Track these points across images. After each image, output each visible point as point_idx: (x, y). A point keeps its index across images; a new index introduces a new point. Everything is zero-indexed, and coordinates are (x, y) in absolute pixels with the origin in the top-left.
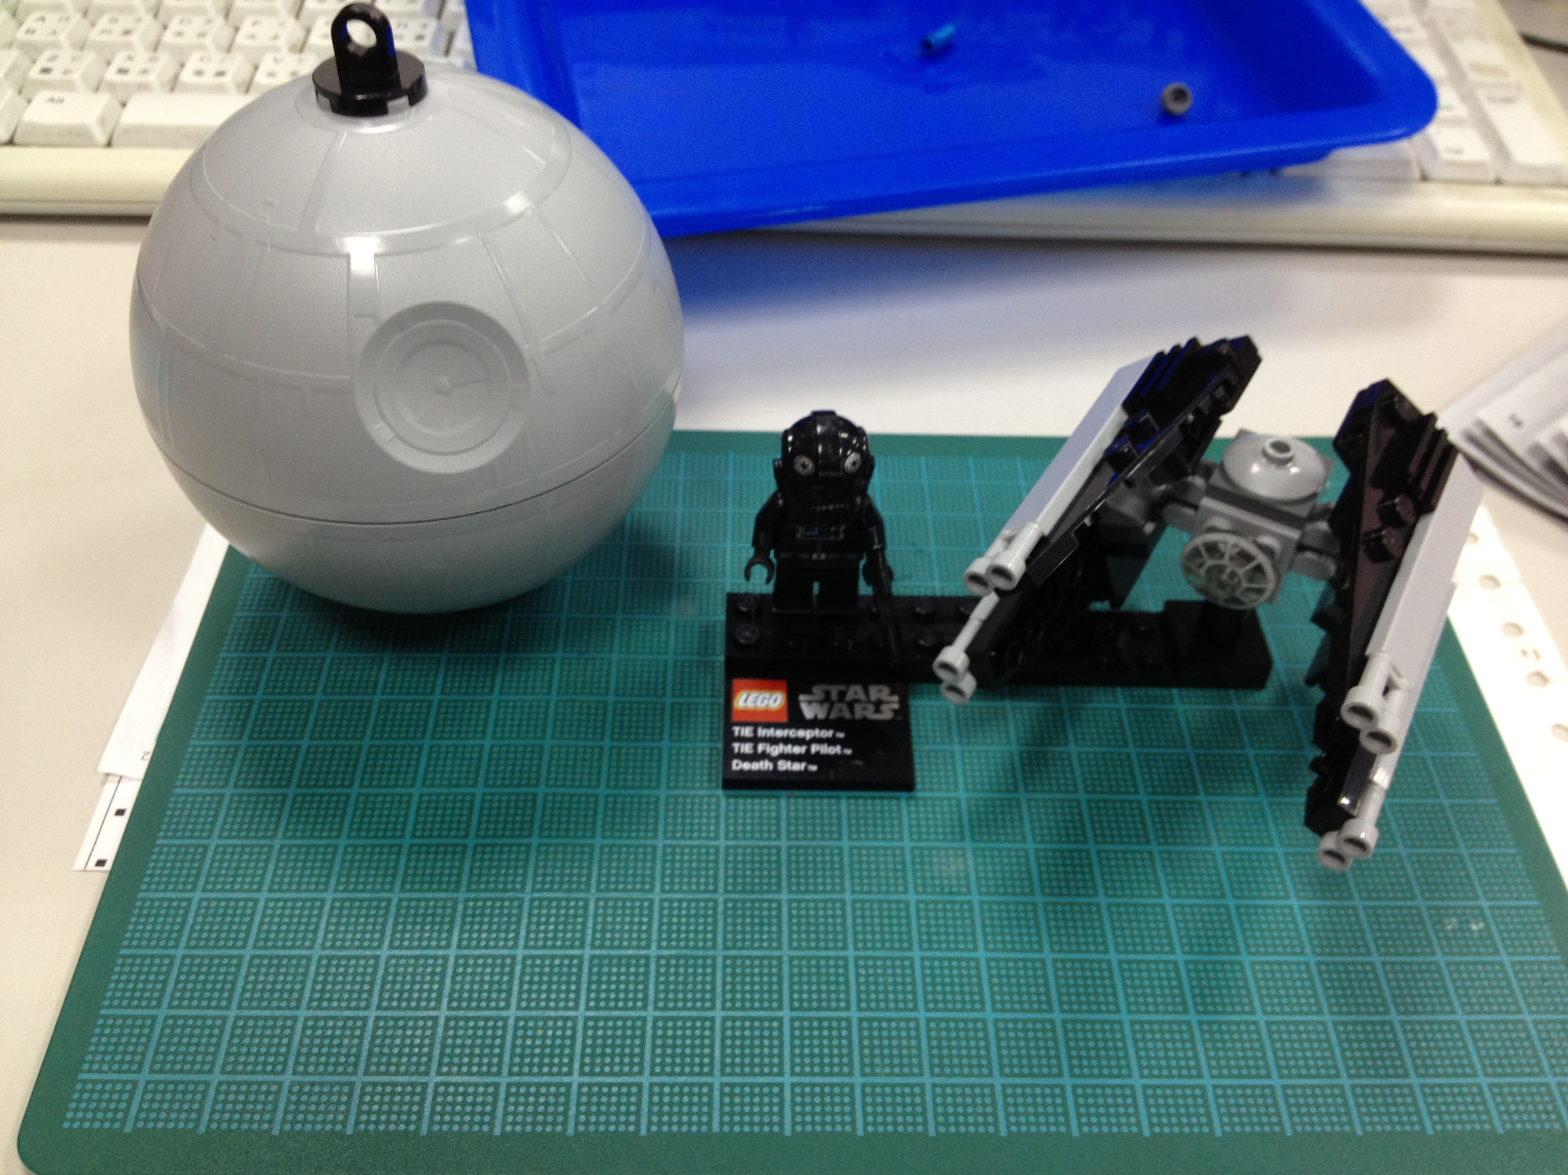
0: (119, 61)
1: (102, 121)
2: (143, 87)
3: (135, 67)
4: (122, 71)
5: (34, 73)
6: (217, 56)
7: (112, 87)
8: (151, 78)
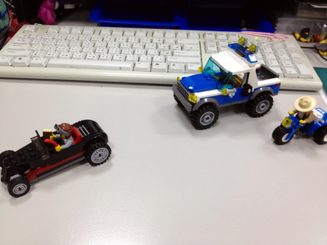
0: (49, 53)
1: (45, 63)
2: (53, 57)
3: (51, 54)
4: (49, 55)
5: (34, 55)
6: (66, 53)
7: (47, 57)
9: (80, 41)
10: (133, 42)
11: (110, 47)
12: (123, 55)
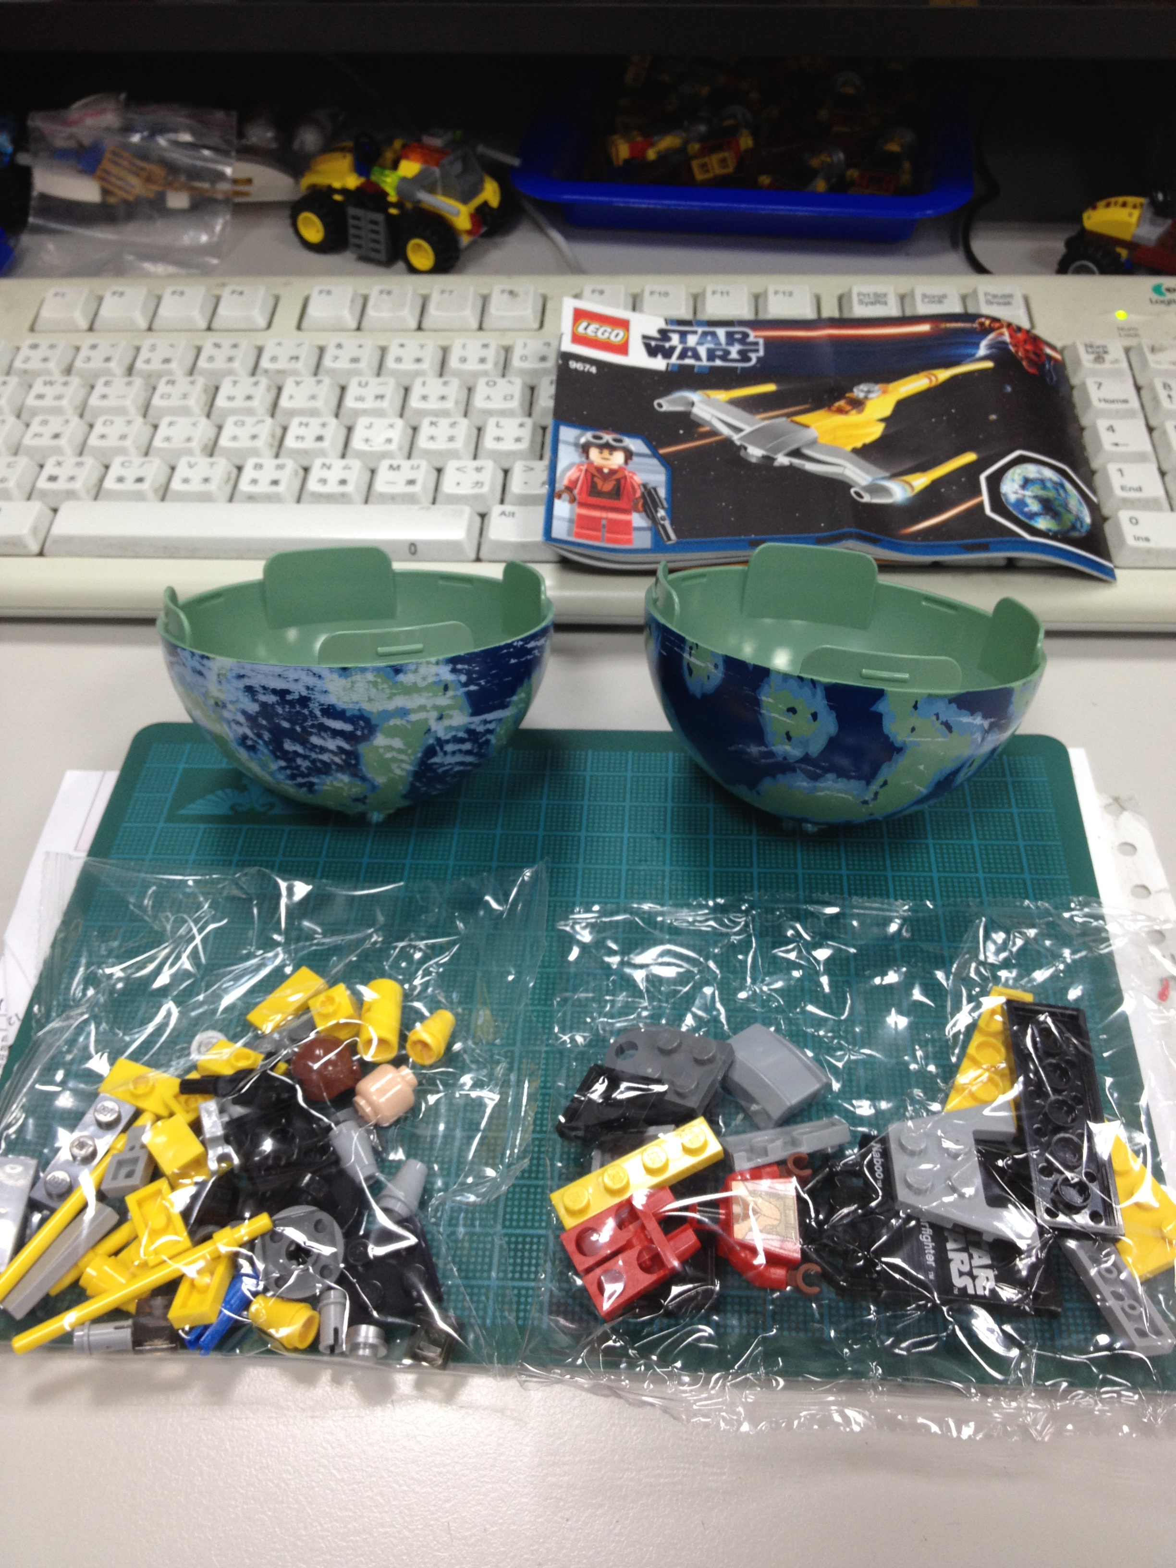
0: (50, 467)
1: (35, 530)
2: (71, 495)
3: (63, 474)
4: (52, 479)
6: (138, 460)
7: (44, 494)
8: (77, 485)
9: (201, 381)
10: (476, 375)
11: (357, 413)
12: (424, 464)
